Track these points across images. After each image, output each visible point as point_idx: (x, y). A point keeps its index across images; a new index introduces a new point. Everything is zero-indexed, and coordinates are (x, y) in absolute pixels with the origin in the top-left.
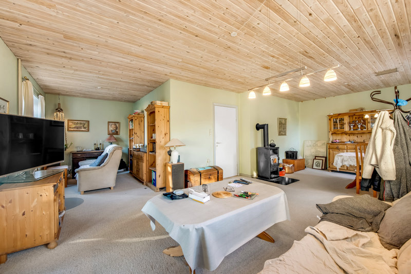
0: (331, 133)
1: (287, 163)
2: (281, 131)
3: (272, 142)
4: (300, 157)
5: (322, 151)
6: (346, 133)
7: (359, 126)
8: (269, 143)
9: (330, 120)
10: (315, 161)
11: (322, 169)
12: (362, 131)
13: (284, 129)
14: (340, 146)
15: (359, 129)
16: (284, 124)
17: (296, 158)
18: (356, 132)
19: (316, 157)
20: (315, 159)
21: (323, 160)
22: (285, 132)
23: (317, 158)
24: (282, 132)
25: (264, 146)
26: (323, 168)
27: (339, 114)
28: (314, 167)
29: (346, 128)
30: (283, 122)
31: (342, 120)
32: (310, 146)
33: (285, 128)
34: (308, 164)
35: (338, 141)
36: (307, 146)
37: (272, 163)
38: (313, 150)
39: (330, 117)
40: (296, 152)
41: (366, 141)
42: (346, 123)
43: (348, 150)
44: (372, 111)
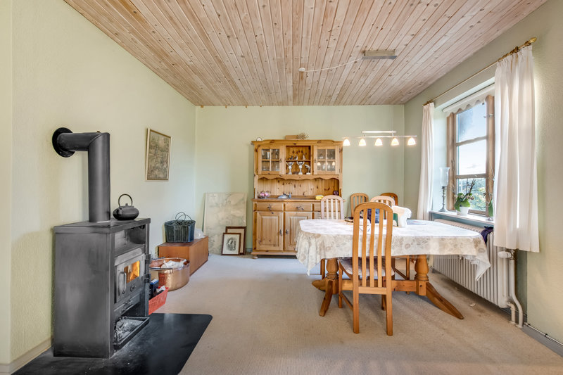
0: (257, 178)
1: (169, 256)
2: (155, 168)
3: (125, 201)
4: (198, 235)
5: (239, 215)
6: (280, 180)
7: (301, 167)
8: (114, 206)
9: (256, 151)
10: (227, 237)
11: (240, 254)
12: (304, 177)
13: (162, 162)
14: (274, 205)
15: (301, 174)
16: (162, 151)
17: (192, 238)
18: (295, 177)
19: (227, 228)
20: (226, 233)
21: (240, 234)
22: (165, 171)
23: (229, 231)
24: (156, 172)
25: (92, 218)
26: (242, 251)
27: (272, 141)
28: (226, 251)
29: (282, 170)
30: (161, 142)
31: (276, 153)
32: (217, 204)
33: (164, 161)
34: (213, 245)
35: (267, 194)
36: (211, 206)
37: (122, 286)
38: (222, 215)
39: (256, 146)
40: (192, 223)
41: (306, 194)
42: (283, 160)
43: (286, 213)
44: (319, 141)
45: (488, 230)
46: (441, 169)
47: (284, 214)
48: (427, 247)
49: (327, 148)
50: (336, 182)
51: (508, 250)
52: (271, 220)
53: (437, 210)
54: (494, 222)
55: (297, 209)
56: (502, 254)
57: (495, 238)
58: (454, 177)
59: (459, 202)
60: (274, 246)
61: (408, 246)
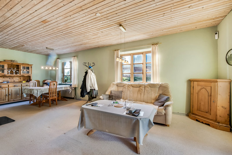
6: (4, 76)
7: (14, 72)
12: (16, 75)
14: (3, 86)
15: (14, 74)
29: (6, 72)
41: (15, 81)
42: (6, 69)
43: (9, 88)
44: (23, 64)
45: (71, 85)
46: (61, 74)
47: (8, 88)
48: (62, 89)
49: (26, 66)
50: (29, 77)
51: (74, 88)
52: (2, 91)
53: (60, 83)
54: (72, 83)
55: (15, 86)
56: (73, 89)
57: (72, 86)
58: (64, 76)
59: (66, 81)
60: (3, 100)
61: (59, 89)
